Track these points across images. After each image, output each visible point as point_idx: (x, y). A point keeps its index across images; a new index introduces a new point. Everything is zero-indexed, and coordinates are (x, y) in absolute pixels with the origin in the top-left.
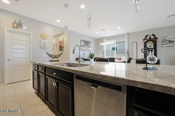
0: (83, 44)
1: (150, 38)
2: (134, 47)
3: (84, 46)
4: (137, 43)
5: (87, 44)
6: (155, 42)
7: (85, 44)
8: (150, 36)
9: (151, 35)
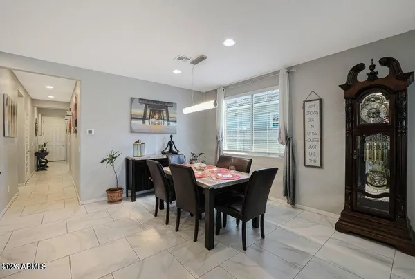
0: (139, 111)
1: (373, 75)
2: (309, 120)
3: (144, 119)
4: (321, 100)
5: (160, 112)
6: (396, 93)
7: (148, 112)
8: (372, 67)
9: (376, 63)
